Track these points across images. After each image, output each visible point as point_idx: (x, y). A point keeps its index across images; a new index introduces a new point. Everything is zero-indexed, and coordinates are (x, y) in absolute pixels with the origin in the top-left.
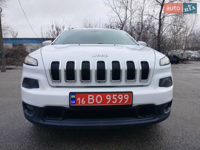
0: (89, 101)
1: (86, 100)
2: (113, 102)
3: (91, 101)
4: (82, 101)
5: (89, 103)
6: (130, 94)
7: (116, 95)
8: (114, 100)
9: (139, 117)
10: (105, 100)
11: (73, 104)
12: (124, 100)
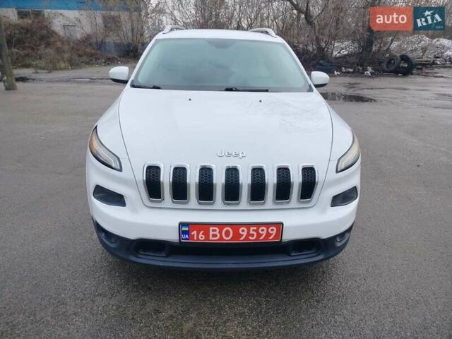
0: (211, 236)
1: (206, 234)
2: (250, 238)
3: (214, 236)
4: (200, 235)
5: (211, 238)
6: (279, 226)
7: (255, 228)
8: (253, 235)
9: (292, 254)
10: (237, 235)
11: (185, 239)
12: (268, 235)
